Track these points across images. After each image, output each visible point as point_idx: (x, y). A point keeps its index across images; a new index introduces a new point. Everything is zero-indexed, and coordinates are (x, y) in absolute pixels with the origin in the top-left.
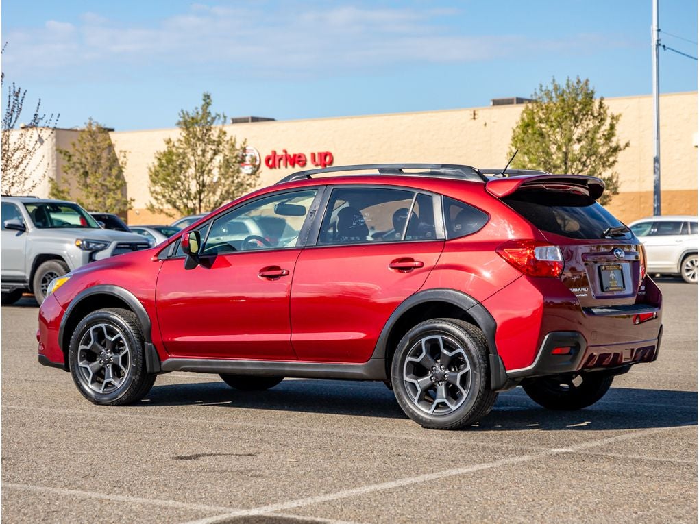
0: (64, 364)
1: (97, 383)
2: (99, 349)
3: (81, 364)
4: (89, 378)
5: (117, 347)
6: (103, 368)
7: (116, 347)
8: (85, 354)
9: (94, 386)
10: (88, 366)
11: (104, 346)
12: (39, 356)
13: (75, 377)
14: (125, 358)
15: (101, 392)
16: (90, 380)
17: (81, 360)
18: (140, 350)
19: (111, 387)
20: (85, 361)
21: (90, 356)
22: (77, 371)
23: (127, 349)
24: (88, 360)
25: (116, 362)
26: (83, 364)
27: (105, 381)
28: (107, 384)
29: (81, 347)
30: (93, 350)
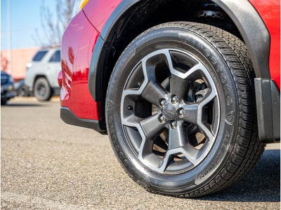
0: (97, 122)
1: (153, 155)
2: (157, 95)
3: (125, 121)
4: (139, 146)
5: (190, 93)
6: (164, 130)
7: (191, 89)
8: (133, 104)
9: (150, 160)
10: (137, 125)
11: (167, 89)
12: (62, 110)
13: (116, 144)
14: (208, 111)
15: (161, 171)
16: (140, 150)
17: (126, 115)
18: (244, 95)
19: (179, 163)
20: (132, 116)
21: (143, 107)
22: (119, 134)
23: (215, 93)
24: (137, 114)
25: (190, 118)
26: (129, 121)
27: (170, 152)
28: (173, 156)
29: (126, 92)
30: (147, 97)
